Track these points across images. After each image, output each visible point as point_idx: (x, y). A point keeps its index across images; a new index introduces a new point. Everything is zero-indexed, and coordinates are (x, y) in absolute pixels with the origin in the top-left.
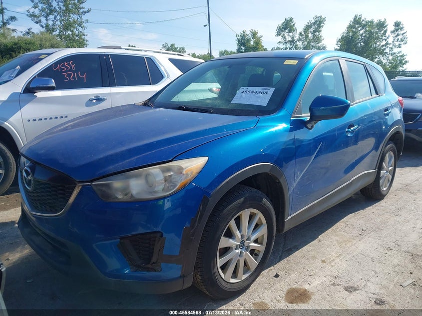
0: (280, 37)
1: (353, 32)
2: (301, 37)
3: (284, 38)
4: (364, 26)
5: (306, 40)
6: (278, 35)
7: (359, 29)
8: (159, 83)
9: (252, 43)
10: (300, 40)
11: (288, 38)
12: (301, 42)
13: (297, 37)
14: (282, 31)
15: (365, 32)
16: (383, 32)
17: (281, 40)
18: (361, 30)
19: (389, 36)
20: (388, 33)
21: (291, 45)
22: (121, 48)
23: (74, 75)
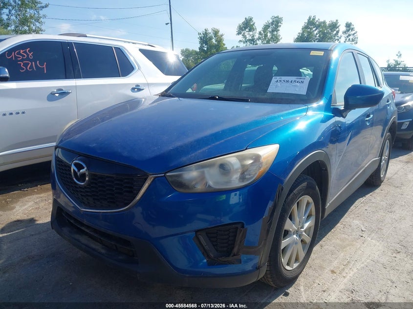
0: (241, 36)
1: (308, 32)
2: (260, 36)
3: (244, 36)
4: (318, 27)
5: (265, 39)
6: (239, 33)
7: (314, 29)
8: (129, 75)
9: (214, 41)
10: (259, 39)
11: (248, 37)
12: (260, 41)
13: (257, 36)
14: (243, 30)
15: (319, 32)
16: (335, 32)
17: (241, 39)
18: (316, 30)
19: (341, 36)
20: (340, 34)
21: (251, 43)
22: (87, 37)
23: (32, 64)
